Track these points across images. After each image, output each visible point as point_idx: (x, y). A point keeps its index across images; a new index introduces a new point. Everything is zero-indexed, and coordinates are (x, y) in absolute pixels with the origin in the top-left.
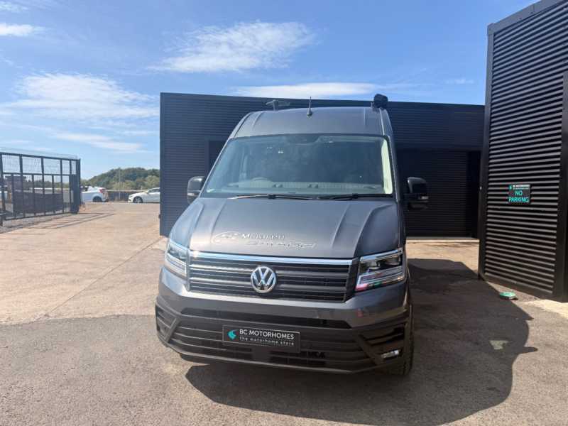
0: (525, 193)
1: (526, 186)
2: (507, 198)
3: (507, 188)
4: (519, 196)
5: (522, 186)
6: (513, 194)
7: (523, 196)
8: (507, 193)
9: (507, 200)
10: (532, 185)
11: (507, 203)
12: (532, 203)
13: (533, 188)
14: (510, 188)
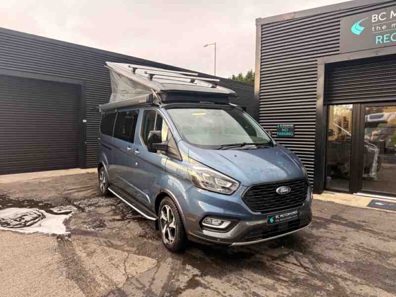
0: (290, 130)
1: (291, 125)
2: (275, 133)
3: (275, 127)
4: (285, 132)
5: (288, 125)
6: (279, 130)
7: (288, 132)
8: (275, 130)
10: (295, 125)
11: (276, 136)
12: (296, 136)
13: (296, 127)
14: (278, 126)
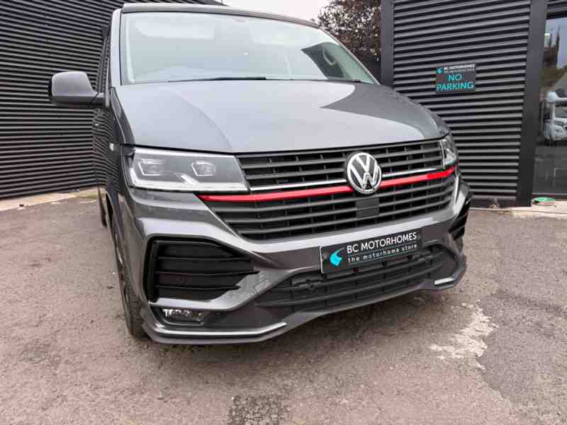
0: (466, 76)
1: (470, 66)
2: (433, 86)
3: (434, 73)
4: (455, 82)
5: (461, 67)
6: (444, 79)
7: (462, 81)
8: (434, 79)
9: (433, 90)
10: (478, 65)
11: (434, 93)
12: (478, 90)
13: (480, 68)
14: (439, 71)
